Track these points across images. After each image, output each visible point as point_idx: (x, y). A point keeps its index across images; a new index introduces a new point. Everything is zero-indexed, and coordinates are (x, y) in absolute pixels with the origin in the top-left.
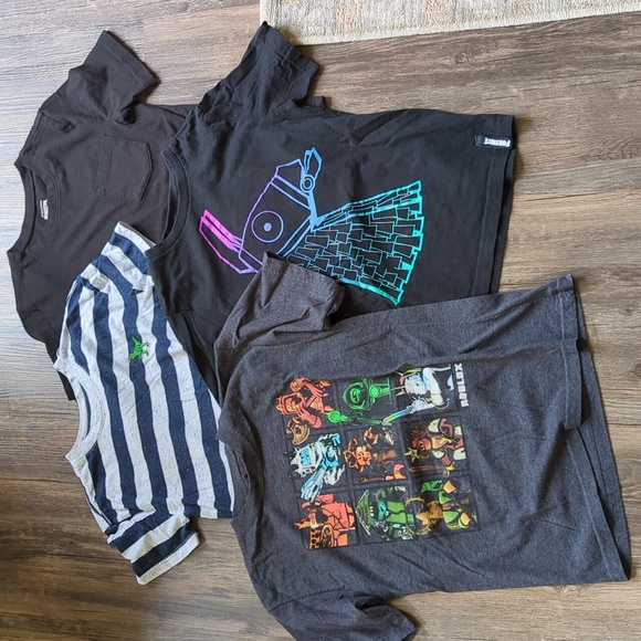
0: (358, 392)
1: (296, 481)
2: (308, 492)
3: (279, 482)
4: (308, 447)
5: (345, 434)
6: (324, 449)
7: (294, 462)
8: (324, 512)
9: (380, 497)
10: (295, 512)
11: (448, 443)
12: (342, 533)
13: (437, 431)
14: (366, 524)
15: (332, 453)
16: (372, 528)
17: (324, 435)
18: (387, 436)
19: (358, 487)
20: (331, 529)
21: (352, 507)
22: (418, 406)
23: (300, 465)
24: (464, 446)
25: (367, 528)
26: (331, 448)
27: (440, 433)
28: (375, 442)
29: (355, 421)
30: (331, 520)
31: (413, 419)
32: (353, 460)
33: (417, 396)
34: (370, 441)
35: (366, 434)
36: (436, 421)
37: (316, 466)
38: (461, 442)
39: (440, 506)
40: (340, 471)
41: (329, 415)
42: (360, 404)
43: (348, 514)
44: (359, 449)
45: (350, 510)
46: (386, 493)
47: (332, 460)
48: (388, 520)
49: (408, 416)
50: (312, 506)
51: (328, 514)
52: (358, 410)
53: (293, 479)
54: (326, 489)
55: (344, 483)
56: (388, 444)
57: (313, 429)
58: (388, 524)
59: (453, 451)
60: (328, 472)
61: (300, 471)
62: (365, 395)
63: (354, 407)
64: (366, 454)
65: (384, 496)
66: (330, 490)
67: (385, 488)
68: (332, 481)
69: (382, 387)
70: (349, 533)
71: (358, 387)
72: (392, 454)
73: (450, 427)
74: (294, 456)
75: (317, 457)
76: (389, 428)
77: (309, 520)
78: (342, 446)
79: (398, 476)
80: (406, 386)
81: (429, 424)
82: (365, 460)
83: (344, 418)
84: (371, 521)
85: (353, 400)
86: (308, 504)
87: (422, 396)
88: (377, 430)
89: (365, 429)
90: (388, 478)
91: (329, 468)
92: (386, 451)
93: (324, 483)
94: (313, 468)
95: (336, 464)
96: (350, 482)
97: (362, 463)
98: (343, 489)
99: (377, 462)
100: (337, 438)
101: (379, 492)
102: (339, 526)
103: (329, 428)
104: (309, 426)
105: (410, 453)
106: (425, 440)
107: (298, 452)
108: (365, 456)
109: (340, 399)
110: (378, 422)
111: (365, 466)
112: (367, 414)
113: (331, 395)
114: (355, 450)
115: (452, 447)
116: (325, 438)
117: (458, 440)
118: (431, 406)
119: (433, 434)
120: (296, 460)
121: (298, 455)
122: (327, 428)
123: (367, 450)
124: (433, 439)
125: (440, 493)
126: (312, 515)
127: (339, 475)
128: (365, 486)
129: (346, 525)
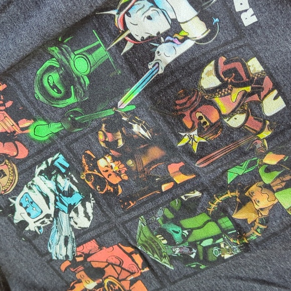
0: (55, 77)
1: (36, 242)
2: (59, 250)
3: (13, 252)
4: (26, 189)
5: (71, 150)
6: (51, 184)
7: (17, 218)
8: (95, 265)
9: (165, 219)
10: (57, 279)
11: (246, 95)
12: (133, 282)
13: (218, 83)
14: (161, 256)
15: (65, 184)
16: (172, 259)
17: (40, 163)
18: (136, 128)
19: (126, 217)
20: (115, 281)
21: (130, 245)
22: (167, 54)
23: (27, 219)
24: (276, 86)
25: (165, 262)
26: (59, 178)
27: (224, 85)
28: (121, 143)
29: (74, 124)
30: (109, 271)
31: (169, 81)
32: (100, 181)
33: (157, 39)
34: (112, 145)
35: (101, 137)
36: (210, 68)
37: (51, 211)
38: (268, 83)
39: (268, 187)
40: (89, 206)
41: (31, 131)
42: (67, 95)
43: (130, 255)
44: (102, 163)
45: (129, 249)
46: (172, 210)
47: (70, 193)
48: (191, 239)
49: (158, 80)
50: (74, 264)
51: (102, 265)
52: (69, 107)
53: (28, 240)
54: (81, 236)
55: (102, 219)
56: (142, 140)
57: (19, 163)
58: (194, 245)
59: (259, 104)
60: (73, 214)
61: (32, 226)
62: (69, 78)
63: (62, 104)
64: (115, 166)
65: (170, 215)
66: (88, 236)
67: (166, 204)
68: (83, 222)
69: (90, 51)
70: (143, 277)
71: (51, 68)
72: (155, 152)
73: (238, 65)
74: (13, 210)
75: (47, 199)
76: (132, 114)
77: (79, 281)
78: (73, 170)
79: (180, 178)
80: (132, 30)
81: (199, 78)
82: (118, 174)
83: (55, 127)
84: (167, 251)
85: (54, 93)
86: (67, 263)
87: (166, 34)
88: (115, 124)
89: (96, 130)
90: (165, 187)
91: (71, 208)
92: (144, 152)
93: (74, 230)
94: (48, 216)
95: (77, 198)
96: (111, 215)
97: (115, 180)
98: (105, 228)
99: (137, 172)
100: (60, 160)
101: (160, 213)
102: (124, 274)
103: (41, 151)
104: (11, 159)
105: (186, 140)
106: (203, 108)
107: (16, 203)
108: (116, 169)
109: (34, 102)
110: (110, 112)
111: (122, 183)
112: (87, 106)
113: (16, 101)
114: (96, 167)
115: (255, 97)
116: (43, 167)
117: (260, 81)
118: (189, 44)
119: (213, 91)
120: (20, 215)
121: (18, 207)
122: (40, 152)
123: (114, 159)
124: (218, 100)
125: (261, 171)
126: (82, 274)
127: (90, 211)
128: (135, 213)
129: (135, 269)
